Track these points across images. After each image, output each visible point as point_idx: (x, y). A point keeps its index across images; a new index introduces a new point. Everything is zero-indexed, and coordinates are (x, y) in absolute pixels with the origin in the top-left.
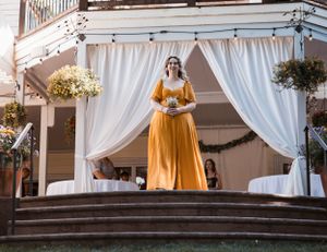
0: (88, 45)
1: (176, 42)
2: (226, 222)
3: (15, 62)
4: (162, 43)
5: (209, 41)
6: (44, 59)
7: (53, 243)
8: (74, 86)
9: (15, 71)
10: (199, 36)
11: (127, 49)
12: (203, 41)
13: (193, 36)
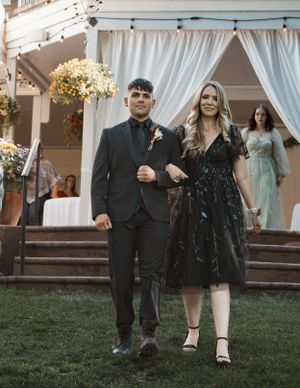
0: (100, 31)
1: (210, 31)
2: (268, 268)
3: (6, 44)
4: (192, 32)
5: (252, 32)
6: (44, 44)
7: (68, 287)
8: (84, 85)
9: (5, 55)
10: (240, 25)
11: (148, 39)
12: (244, 32)
13: (232, 25)
